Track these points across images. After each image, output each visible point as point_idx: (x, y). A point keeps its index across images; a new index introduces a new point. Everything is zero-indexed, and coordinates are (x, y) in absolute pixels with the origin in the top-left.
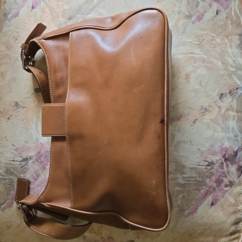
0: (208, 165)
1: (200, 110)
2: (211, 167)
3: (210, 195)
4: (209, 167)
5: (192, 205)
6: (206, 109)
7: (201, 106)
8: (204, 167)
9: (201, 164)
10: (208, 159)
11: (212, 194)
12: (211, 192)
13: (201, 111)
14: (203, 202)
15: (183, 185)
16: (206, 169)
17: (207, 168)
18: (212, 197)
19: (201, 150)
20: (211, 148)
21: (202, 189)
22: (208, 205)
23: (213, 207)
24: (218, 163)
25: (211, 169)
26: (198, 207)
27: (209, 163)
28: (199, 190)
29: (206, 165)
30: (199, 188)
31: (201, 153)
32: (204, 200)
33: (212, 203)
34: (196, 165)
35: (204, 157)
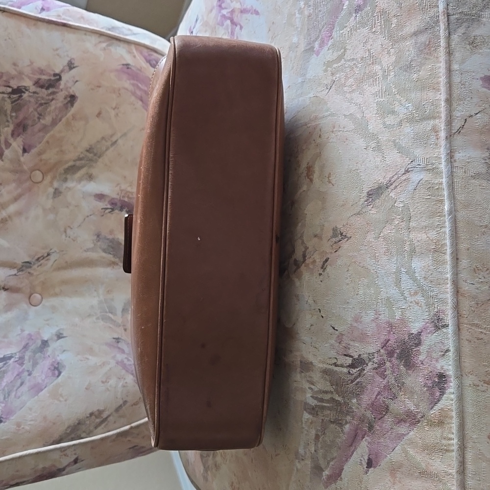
0: (352, 366)
1: (332, 237)
2: (358, 369)
3: (362, 439)
4: (354, 371)
5: (333, 459)
6: (343, 233)
7: (332, 228)
8: (345, 370)
9: (339, 363)
10: (351, 352)
11: (367, 438)
12: (364, 433)
13: (334, 240)
14: (351, 456)
15: (313, 409)
16: (348, 376)
17: (351, 372)
18: (367, 446)
19: (337, 330)
20: (355, 325)
21: (346, 423)
22: (361, 464)
23: (371, 470)
24: (373, 362)
25: (359, 375)
26: (343, 466)
27: (354, 359)
28: (341, 423)
29: (348, 365)
30: (340, 420)
31: (338, 336)
32: (352, 448)
33: (368, 460)
34: (332, 365)
35: (344, 345)
